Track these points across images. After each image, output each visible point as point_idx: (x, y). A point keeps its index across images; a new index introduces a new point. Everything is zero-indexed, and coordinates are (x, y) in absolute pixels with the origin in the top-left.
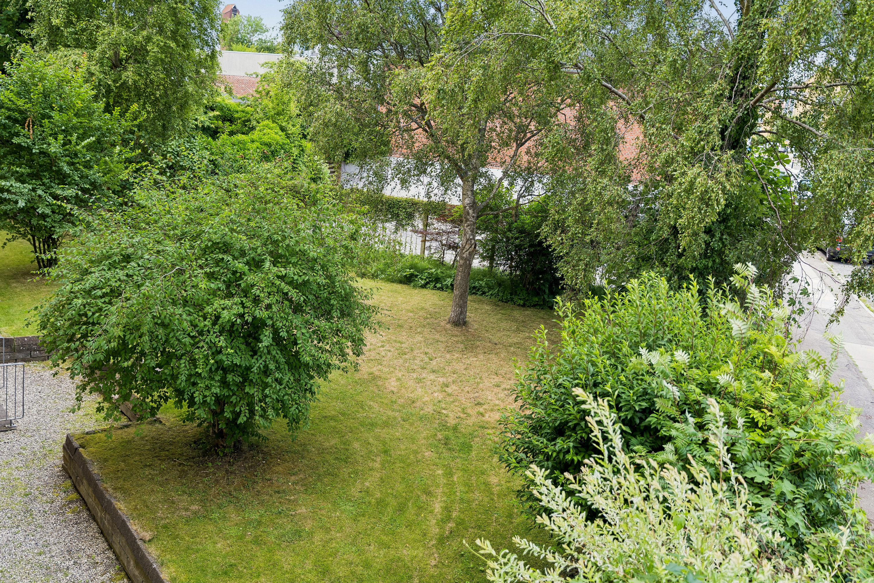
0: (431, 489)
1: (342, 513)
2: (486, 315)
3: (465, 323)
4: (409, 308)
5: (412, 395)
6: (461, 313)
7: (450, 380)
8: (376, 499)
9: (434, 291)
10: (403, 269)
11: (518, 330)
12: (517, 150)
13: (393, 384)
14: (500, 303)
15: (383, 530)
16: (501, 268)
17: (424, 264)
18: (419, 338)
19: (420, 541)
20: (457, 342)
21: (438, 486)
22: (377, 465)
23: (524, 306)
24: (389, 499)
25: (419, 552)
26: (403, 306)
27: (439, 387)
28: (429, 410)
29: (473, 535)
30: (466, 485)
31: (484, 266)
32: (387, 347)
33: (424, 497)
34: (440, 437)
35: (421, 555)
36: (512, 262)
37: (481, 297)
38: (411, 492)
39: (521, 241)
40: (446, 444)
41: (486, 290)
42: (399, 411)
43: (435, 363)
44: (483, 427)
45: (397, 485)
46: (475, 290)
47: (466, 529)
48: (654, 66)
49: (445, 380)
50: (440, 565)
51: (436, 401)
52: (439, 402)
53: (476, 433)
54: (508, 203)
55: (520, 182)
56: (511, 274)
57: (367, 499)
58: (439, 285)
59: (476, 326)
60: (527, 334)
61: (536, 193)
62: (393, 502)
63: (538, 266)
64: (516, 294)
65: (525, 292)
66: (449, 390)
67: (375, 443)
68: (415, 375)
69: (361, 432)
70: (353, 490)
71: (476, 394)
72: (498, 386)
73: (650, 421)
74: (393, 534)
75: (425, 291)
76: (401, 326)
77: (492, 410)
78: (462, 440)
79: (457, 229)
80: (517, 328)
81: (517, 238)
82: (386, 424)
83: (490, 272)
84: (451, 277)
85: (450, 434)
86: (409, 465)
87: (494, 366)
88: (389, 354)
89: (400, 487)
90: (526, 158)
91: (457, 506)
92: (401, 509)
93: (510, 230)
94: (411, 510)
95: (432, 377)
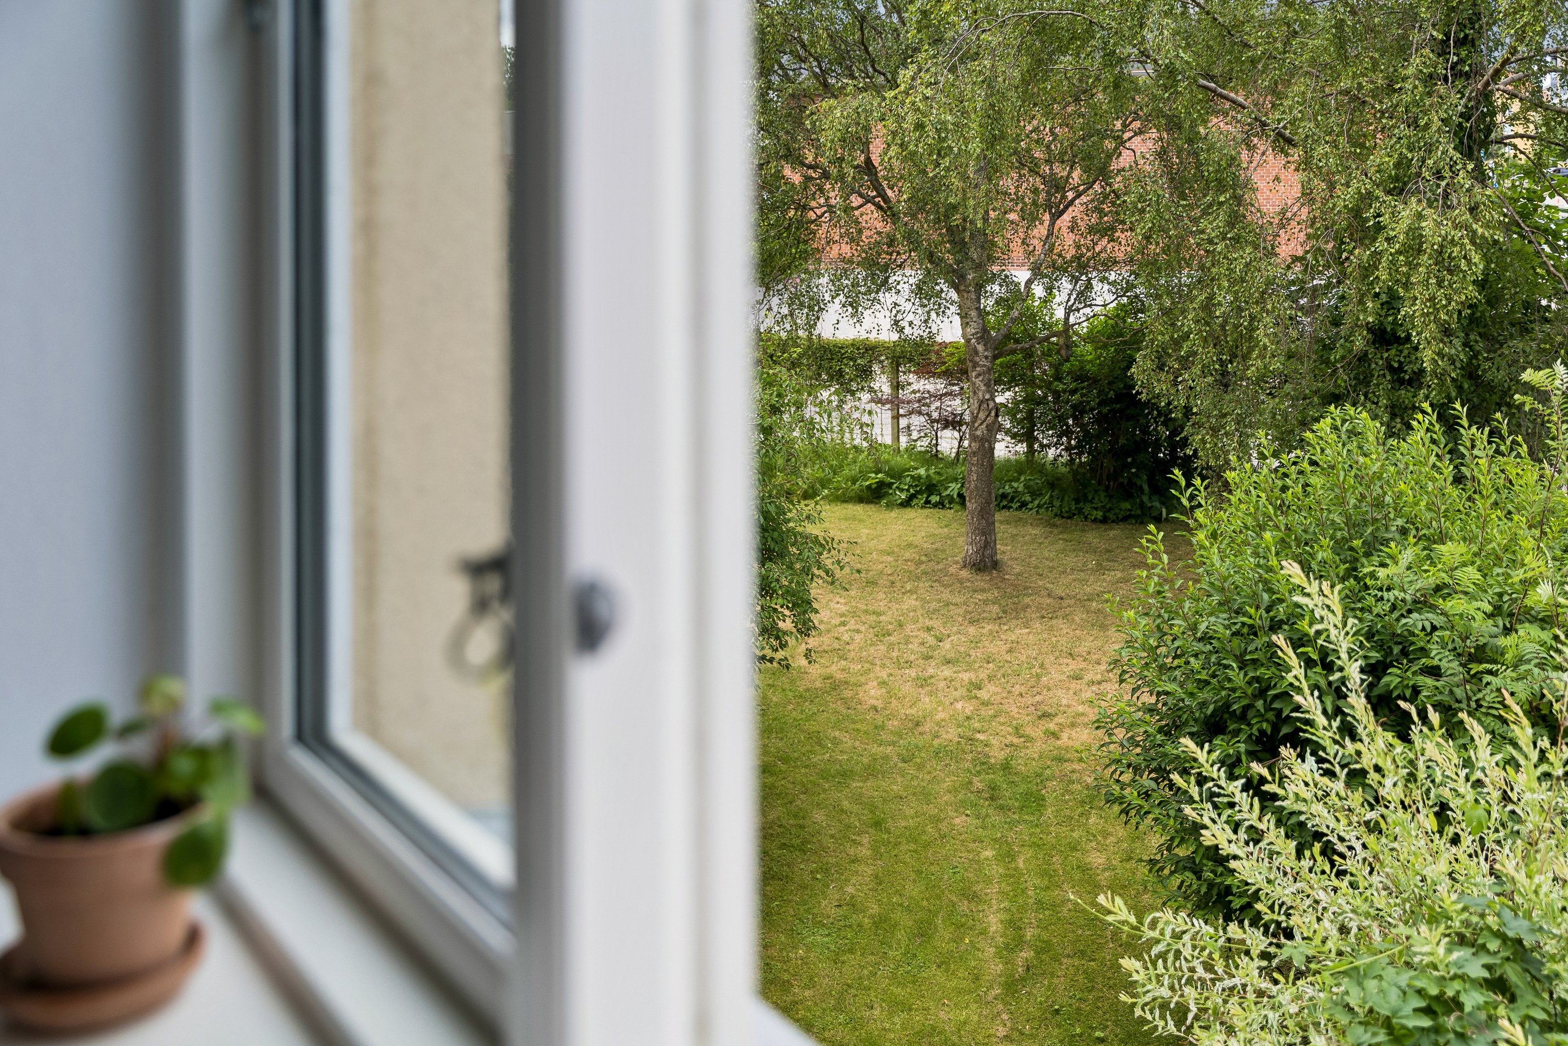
0: (977, 888)
1: (809, 949)
2: (1035, 546)
3: (995, 565)
4: (883, 546)
5: (913, 711)
6: (986, 545)
7: (983, 675)
8: (872, 917)
9: (927, 511)
10: (863, 475)
11: (1100, 569)
12: (1052, 224)
13: (872, 692)
14: (1058, 521)
15: (894, 976)
16: (1052, 453)
17: (901, 461)
18: (911, 602)
19: (970, 992)
20: (986, 602)
21: (988, 881)
22: (865, 852)
23: (1104, 520)
24: (897, 915)
25: (972, 1014)
26: (872, 544)
27: (963, 691)
28: (950, 736)
29: (1072, 970)
30: (1044, 873)
31: (1017, 453)
32: (852, 624)
33: (964, 906)
34: (980, 786)
35: (976, 1018)
36: (1069, 439)
37: (1019, 514)
38: (939, 897)
39: (1082, 395)
40: (992, 798)
41: (1028, 498)
42: (893, 744)
43: (948, 646)
44: (1060, 760)
45: (909, 886)
46: (1005, 501)
47: (1056, 959)
48: (1287, 43)
49: (972, 675)
50: (1015, 1035)
51: (961, 718)
52: (968, 718)
53: (1048, 772)
54: (1047, 326)
55: (1066, 285)
56: (1072, 461)
57: (854, 919)
58: (935, 499)
59: (1018, 569)
60: (1119, 575)
61: (1099, 301)
62: (906, 921)
63: (1122, 441)
64: (1086, 499)
65: (1103, 494)
66: (984, 694)
67: (855, 808)
68: (913, 673)
69: (825, 791)
70: (824, 903)
71: (1038, 698)
72: (1078, 678)
73: (1388, 685)
74: (914, 982)
75: (910, 513)
76: (873, 583)
77: (1073, 725)
78: (1022, 788)
79: (956, 388)
80: (1099, 564)
81: (1073, 392)
82: (871, 772)
83: (1030, 463)
84: (955, 480)
85: (998, 778)
86: (927, 845)
87: (1063, 641)
88: (858, 637)
89: (914, 890)
90: (1069, 239)
91: (1031, 917)
92: (924, 932)
93: (1058, 378)
94: (943, 934)
95: (947, 672)
